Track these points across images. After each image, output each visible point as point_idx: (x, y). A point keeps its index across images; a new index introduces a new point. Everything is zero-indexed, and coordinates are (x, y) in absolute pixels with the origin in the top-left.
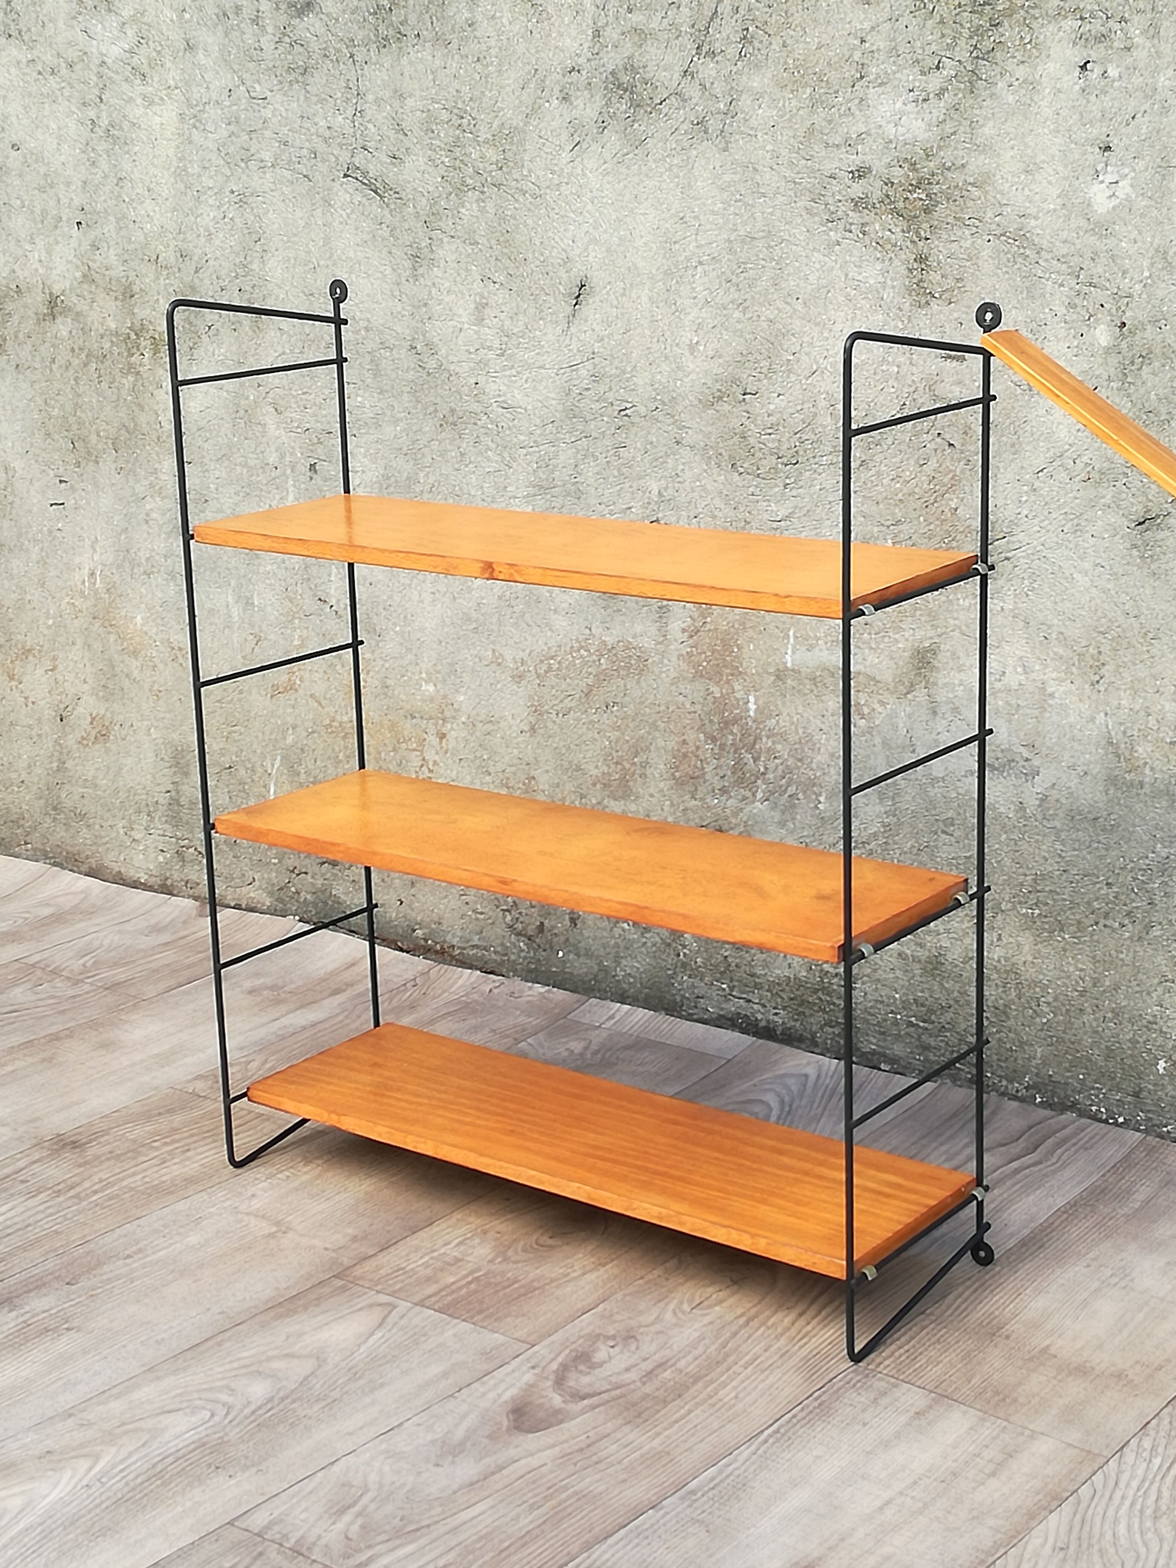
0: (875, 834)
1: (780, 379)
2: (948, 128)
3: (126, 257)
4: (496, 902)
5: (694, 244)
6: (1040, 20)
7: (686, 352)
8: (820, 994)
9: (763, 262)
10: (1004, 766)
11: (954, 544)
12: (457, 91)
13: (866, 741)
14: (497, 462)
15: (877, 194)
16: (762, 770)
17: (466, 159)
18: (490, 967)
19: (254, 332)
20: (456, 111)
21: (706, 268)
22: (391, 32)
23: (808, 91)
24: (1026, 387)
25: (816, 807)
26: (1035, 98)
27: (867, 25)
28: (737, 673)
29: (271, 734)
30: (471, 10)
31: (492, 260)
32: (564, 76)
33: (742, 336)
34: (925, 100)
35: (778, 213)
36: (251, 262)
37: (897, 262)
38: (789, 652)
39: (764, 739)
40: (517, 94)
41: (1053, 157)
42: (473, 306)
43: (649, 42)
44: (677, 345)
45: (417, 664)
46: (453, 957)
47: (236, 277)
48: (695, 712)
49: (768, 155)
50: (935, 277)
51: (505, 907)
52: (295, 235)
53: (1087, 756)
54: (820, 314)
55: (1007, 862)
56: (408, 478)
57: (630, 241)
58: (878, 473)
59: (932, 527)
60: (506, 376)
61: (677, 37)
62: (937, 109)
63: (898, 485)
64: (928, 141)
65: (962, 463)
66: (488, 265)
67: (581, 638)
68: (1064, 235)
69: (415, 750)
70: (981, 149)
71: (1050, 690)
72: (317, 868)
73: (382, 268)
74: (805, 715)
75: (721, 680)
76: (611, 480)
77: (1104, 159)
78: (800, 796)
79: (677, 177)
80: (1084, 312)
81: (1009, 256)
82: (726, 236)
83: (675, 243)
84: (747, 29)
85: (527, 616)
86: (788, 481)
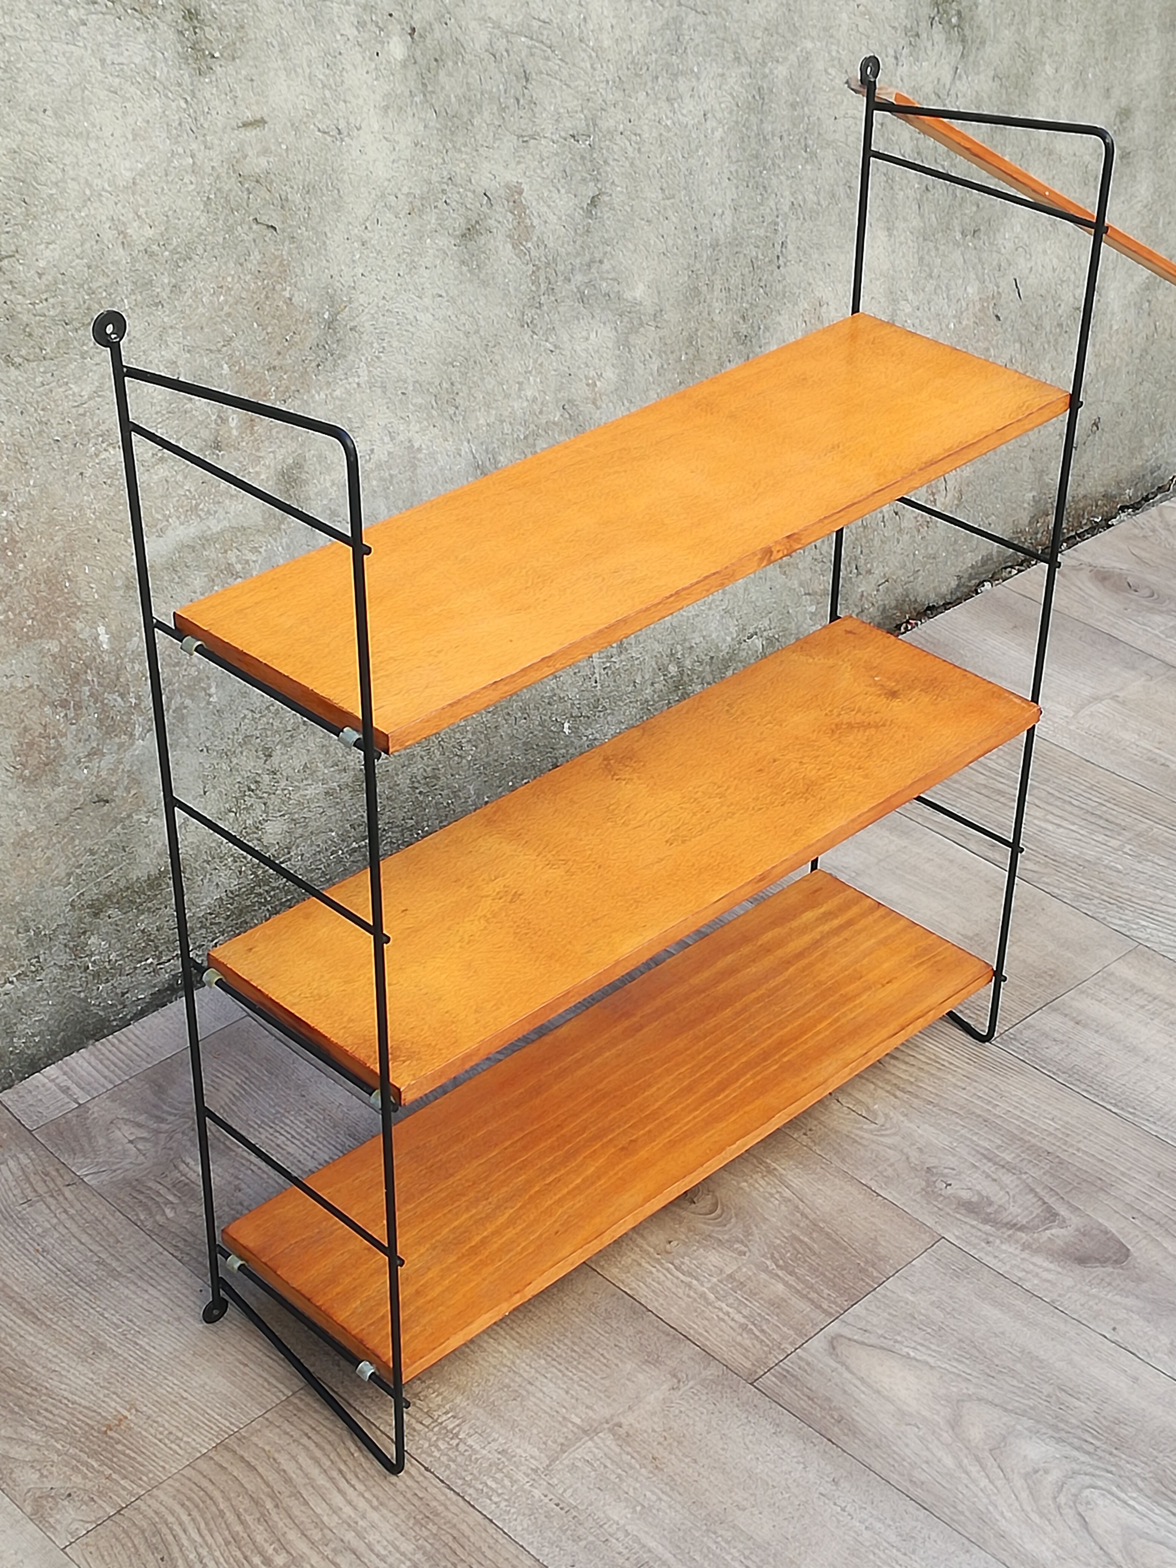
8: (258, 890)
11: (297, 338)
16: (133, 701)
25: (209, 703)
28: (74, 609)
37: (162, 26)
50: (211, 33)
54: (78, 121)
59: (269, 329)
63: (224, 298)
65: (287, 243)
75: (54, 629)
78: (188, 702)
80: (373, 29)
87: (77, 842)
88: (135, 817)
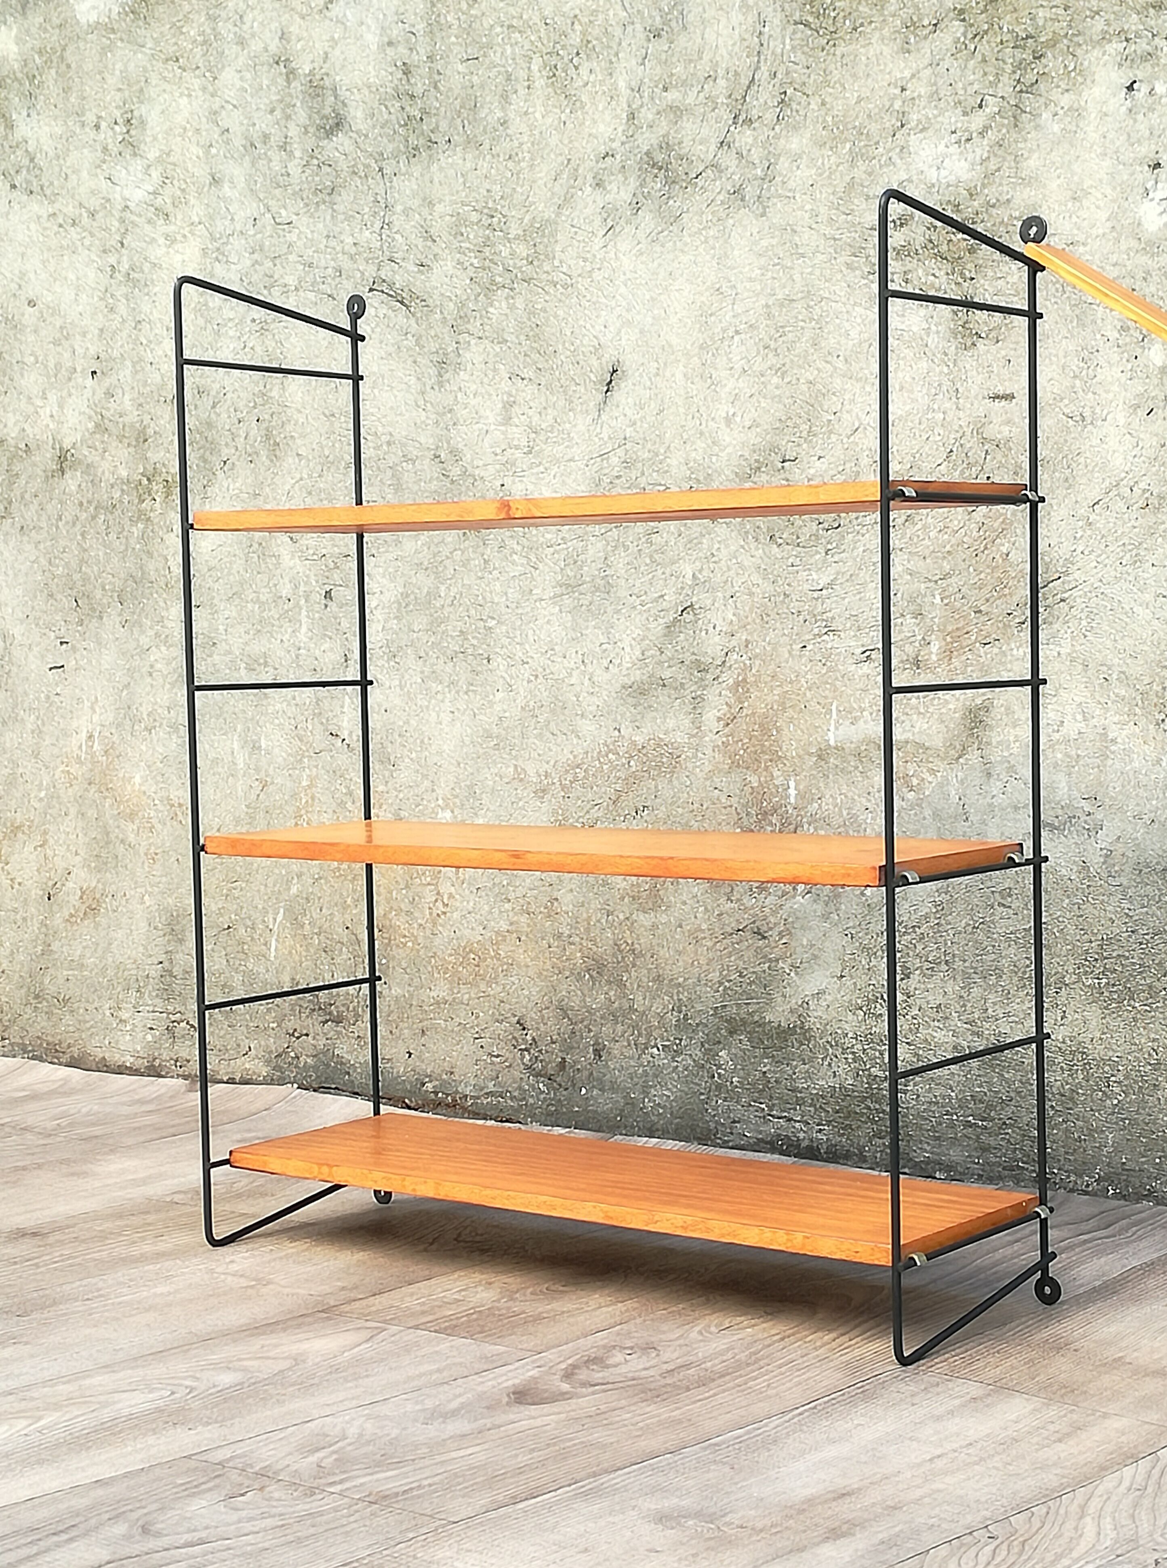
0: (926, 916)
1: (820, 442)
2: (992, 166)
3: (142, 400)
4: (514, 1042)
5: (731, 314)
6: (1084, 47)
7: (723, 426)
9: (802, 324)
10: (1065, 824)
11: (1006, 591)
12: (488, 191)
13: (916, 814)
14: (522, 565)
15: (920, 240)
17: (496, 258)
18: (505, 1115)
19: (272, 461)
20: (486, 211)
21: (743, 336)
22: (422, 141)
23: (848, 145)
24: (1078, 419)
26: (1081, 125)
27: (907, 74)
28: (777, 758)
29: (274, 886)
30: (503, 109)
31: (521, 358)
32: (597, 162)
33: (780, 402)
34: (968, 140)
35: (817, 272)
36: (271, 390)
38: (832, 728)
39: (806, 826)
40: (549, 186)
41: (1101, 180)
42: (500, 405)
43: (685, 118)
44: (713, 419)
45: (433, 791)
46: (465, 1109)
47: (255, 407)
48: (731, 806)
49: (807, 215)
50: (981, 317)
51: (523, 1047)
52: (317, 357)
53: (1154, 802)
54: (862, 369)
55: (1071, 929)
56: (428, 593)
57: (664, 319)
58: (925, 527)
59: (982, 576)
60: (533, 474)
61: (713, 110)
62: (980, 148)
63: (946, 536)
64: (971, 180)
66: (516, 362)
67: (609, 741)
68: (1114, 258)
69: (429, 884)
70: (1026, 182)
71: (1111, 736)
72: (318, 1028)
73: (406, 379)
74: (850, 794)
75: (759, 767)
76: (642, 569)
77: (1154, 176)
79: (713, 248)
80: (1137, 334)
81: (1058, 286)
82: (764, 302)
83: (711, 315)
84: (785, 93)
85: (552, 724)
86: (829, 547)
87: (733, 959)
88: (781, 964)
